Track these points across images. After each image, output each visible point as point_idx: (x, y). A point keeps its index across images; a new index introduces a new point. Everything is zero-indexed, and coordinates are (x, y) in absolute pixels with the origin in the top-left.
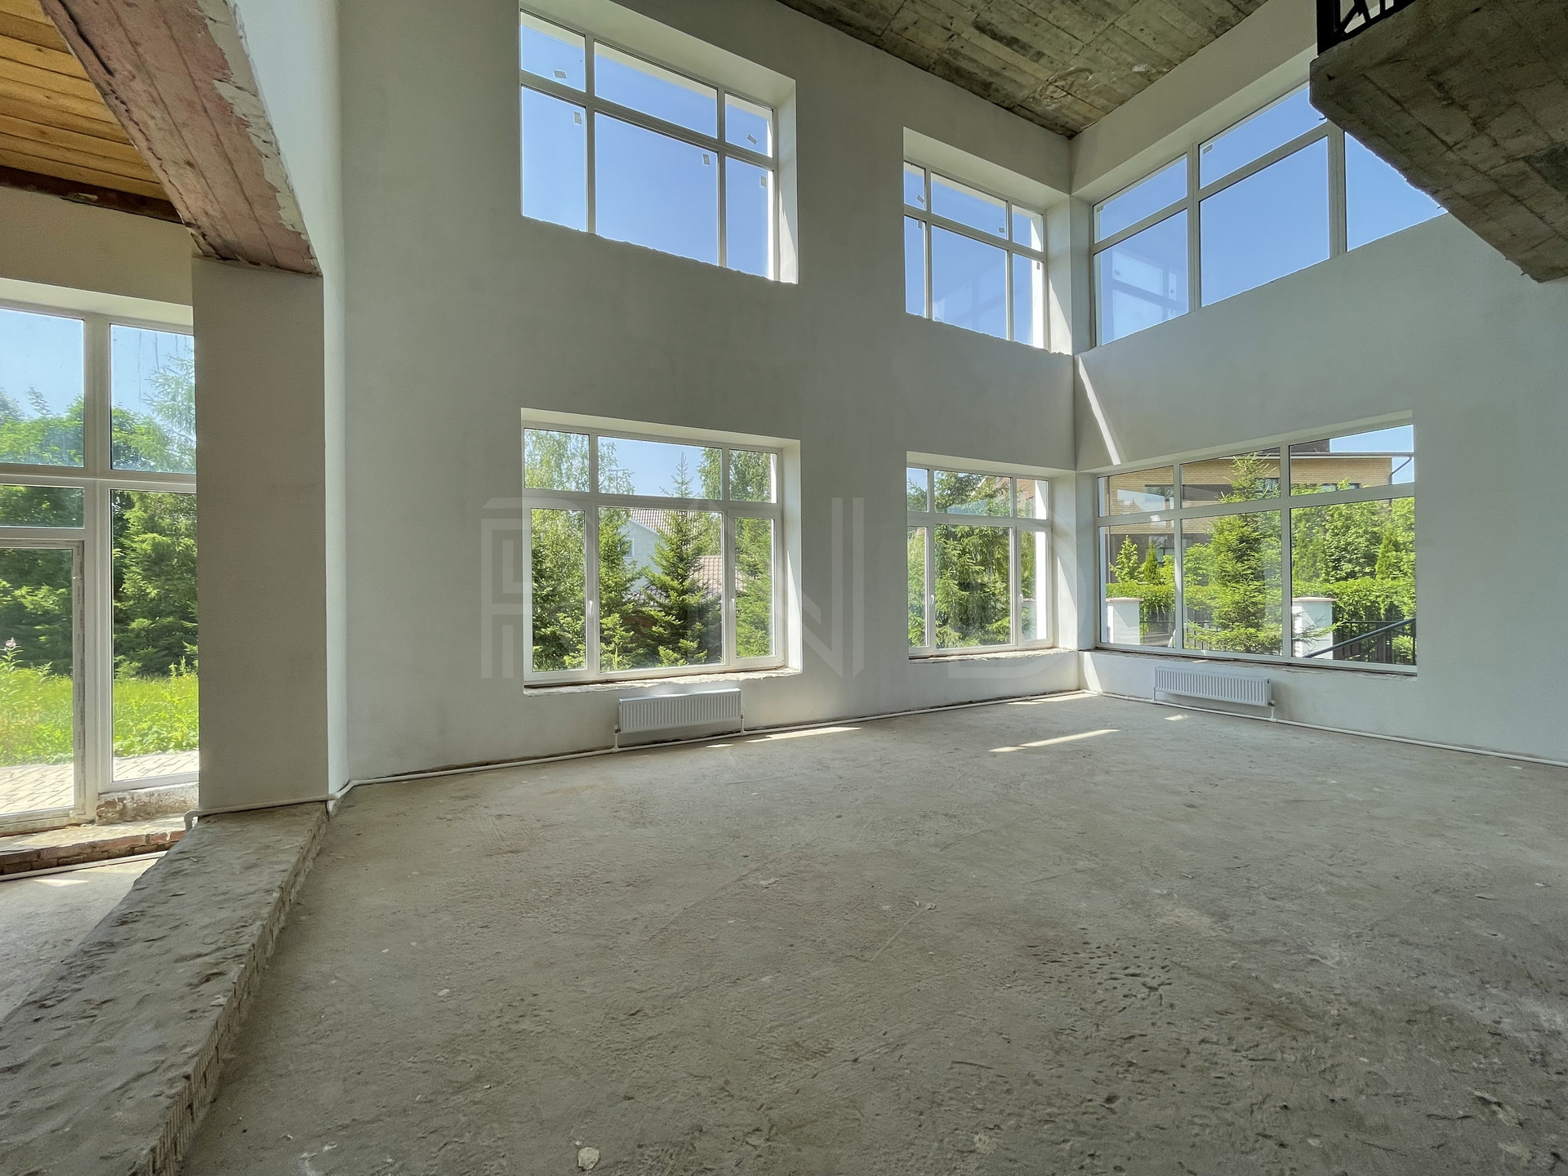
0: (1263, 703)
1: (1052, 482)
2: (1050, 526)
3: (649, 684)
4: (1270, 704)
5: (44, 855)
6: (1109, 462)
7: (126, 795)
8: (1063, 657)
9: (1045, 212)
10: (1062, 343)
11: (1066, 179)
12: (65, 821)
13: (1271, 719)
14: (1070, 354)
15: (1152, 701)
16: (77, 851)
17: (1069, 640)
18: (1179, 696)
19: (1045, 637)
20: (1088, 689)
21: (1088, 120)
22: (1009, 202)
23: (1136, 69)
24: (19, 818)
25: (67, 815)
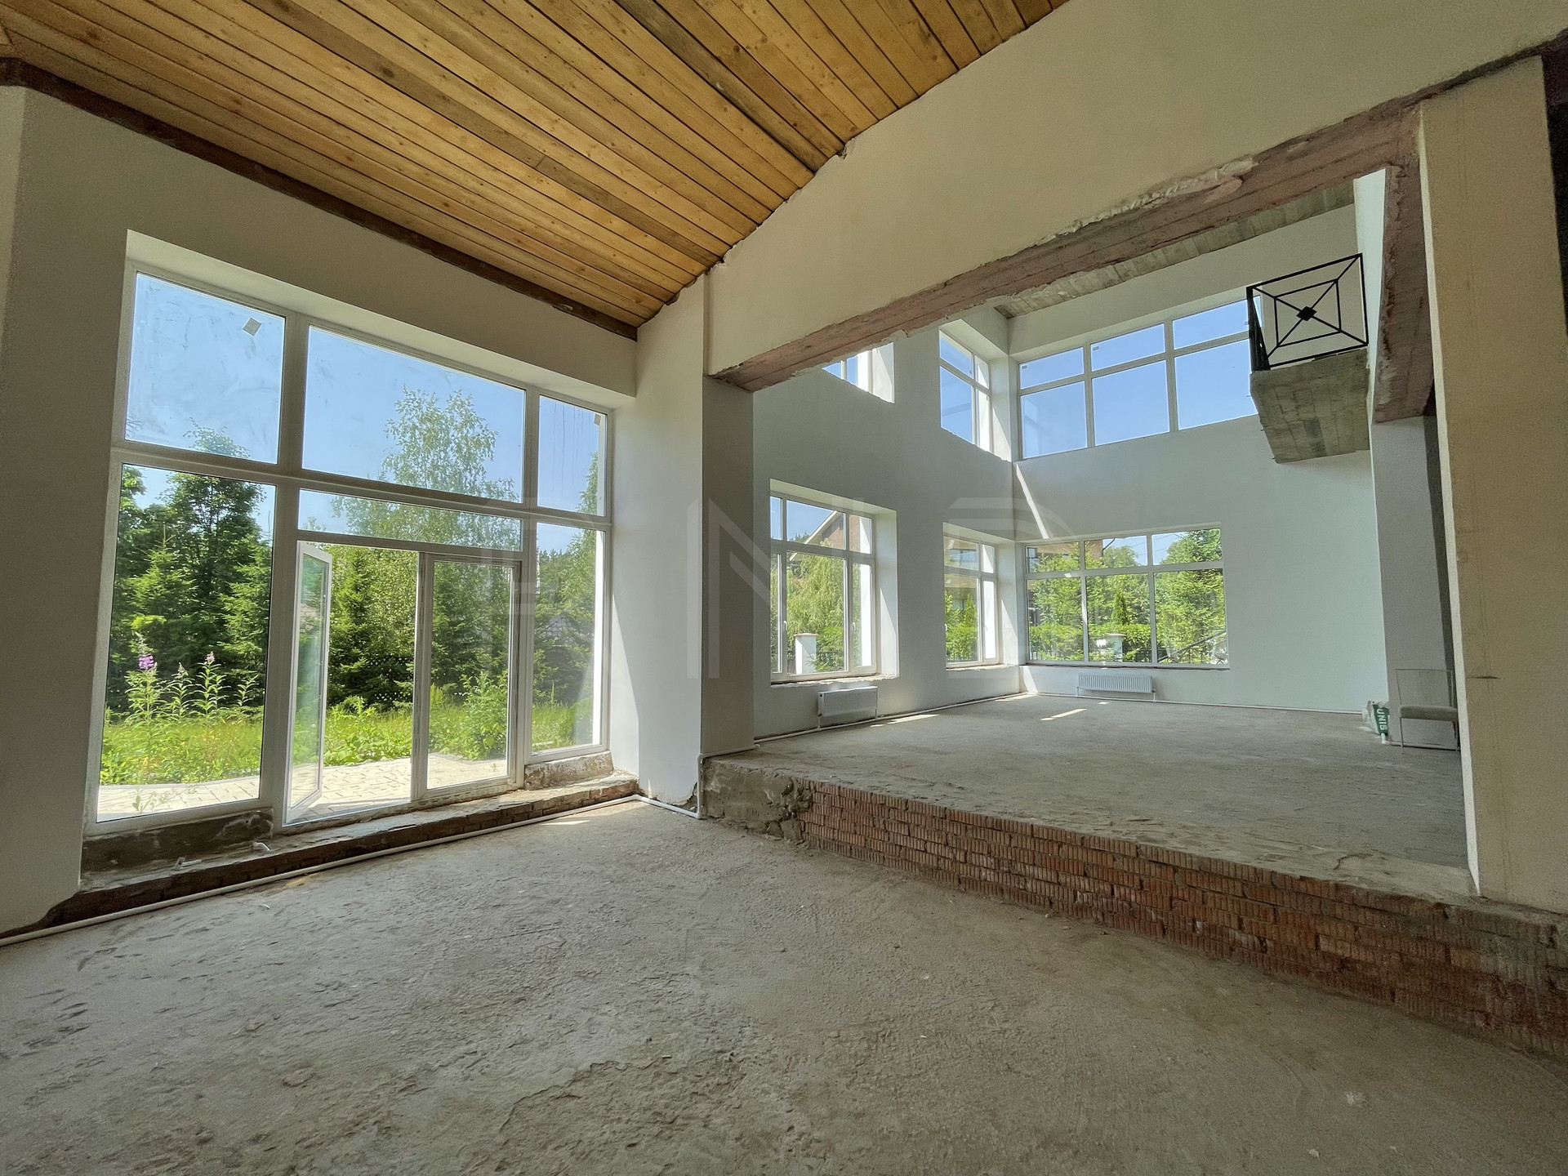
0: (1149, 691)
1: (997, 547)
2: (995, 578)
3: (829, 682)
4: (1153, 692)
5: (537, 808)
6: (1040, 537)
7: (543, 765)
8: (1009, 669)
9: (990, 362)
10: (1004, 452)
11: (1007, 344)
12: (505, 788)
13: (1154, 701)
14: (1010, 460)
15: (1077, 696)
16: (552, 804)
17: (1012, 657)
18: (1094, 691)
19: (994, 656)
20: (1027, 691)
21: (1023, 312)
22: (974, 353)
23: (1060, 293)
24: (479, 784)
25: (506, 783)
